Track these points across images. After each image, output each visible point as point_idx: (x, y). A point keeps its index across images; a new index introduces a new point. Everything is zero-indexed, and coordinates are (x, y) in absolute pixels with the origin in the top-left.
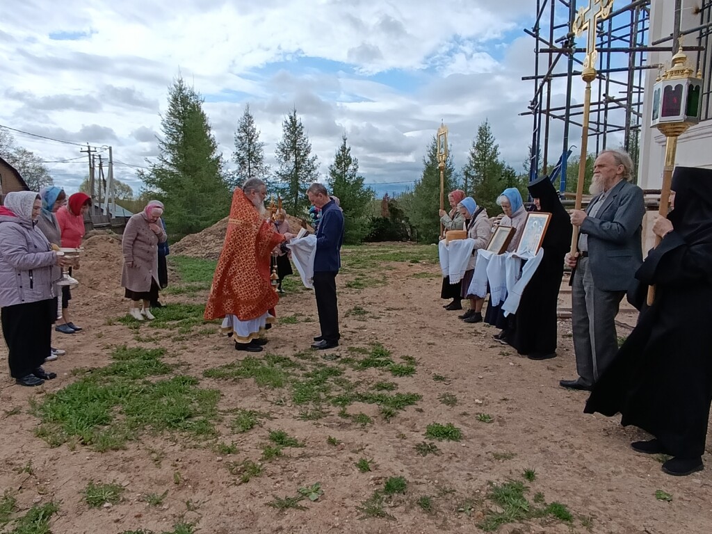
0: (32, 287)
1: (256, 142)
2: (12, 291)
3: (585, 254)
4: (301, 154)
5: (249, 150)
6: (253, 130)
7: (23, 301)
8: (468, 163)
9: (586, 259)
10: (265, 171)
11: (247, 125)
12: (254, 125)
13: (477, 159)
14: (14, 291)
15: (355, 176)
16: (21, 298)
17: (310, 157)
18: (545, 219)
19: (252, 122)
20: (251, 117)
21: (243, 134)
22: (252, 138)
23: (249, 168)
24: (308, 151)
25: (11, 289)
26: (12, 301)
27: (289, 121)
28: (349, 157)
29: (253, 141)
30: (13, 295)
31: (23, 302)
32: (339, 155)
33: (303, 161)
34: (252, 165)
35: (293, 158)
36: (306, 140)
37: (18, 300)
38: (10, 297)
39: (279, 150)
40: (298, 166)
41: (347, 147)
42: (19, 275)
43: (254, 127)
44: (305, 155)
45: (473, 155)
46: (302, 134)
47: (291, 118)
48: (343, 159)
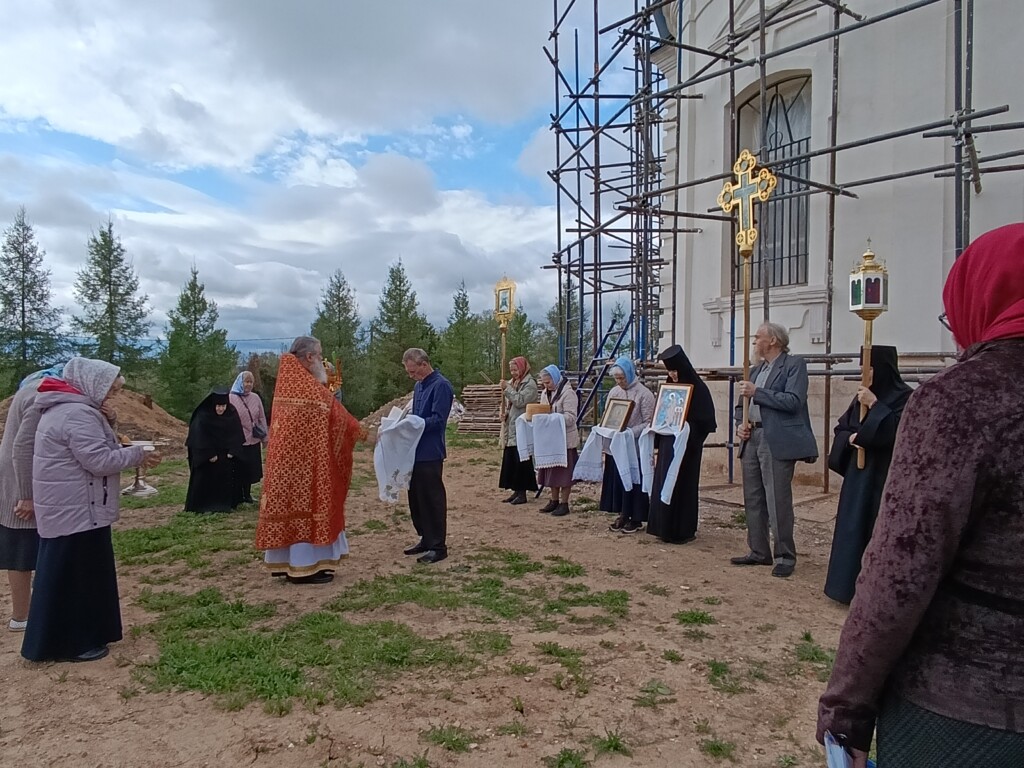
0: (104, 503)
1: (38, 269)
2: (78, 511)
3: (759, 425)
4: (121, 291)
5: (24, 281)
6: (33, 249)
7: (95, 524)
8: (378, 315)
9: (760, 431)
10: (52, 315)
11: (21, 240)
12: (33, 242)
13: (388, 310)
14: (83, 510)
15: (212, 328)
16: (92, 519)
17: (136, 297)
18: (686, 391)
19: (31, 237)
20: (28, 229)
21: (12, 255)
22: (30, 262)
23: (23, 311)
24: (132, 288)
25: (78, 506)
26: (77, 525)
27: (99, 239)
28: (203, 299)
29: (31, 266)
30: (77, 518)
31: (96, 527)
32: (187, 295)
33: (123, 302)
34: (28, 306)
35: (105, 297)
36: (129, 271)
37: (87, 525)
38: (74, 521)
39: (80, 283)
40: (111, 309)
41: (199, 284)
42: (91, 484)
43: (34, 244)
44: (127, 293)
45: (383, 304)
46: (121, 260)
47: (103, 234)
48: (192, 303)
